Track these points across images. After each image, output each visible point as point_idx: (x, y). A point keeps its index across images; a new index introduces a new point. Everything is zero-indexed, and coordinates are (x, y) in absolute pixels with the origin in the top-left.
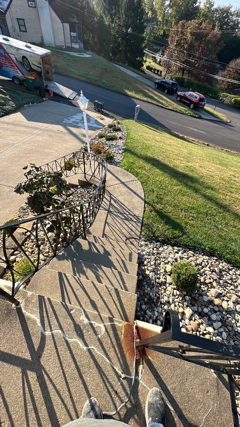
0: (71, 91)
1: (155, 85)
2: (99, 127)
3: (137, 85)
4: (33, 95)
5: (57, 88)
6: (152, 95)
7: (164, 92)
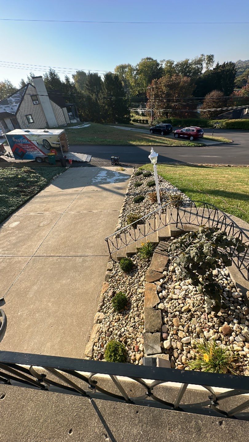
0: (86, 156)
1: (150, 131)
2: (126, 177)
3: (136, 135)
4: (56, 168)
5: (74, 156)
6: (153, 139)
7: (161, 134)
